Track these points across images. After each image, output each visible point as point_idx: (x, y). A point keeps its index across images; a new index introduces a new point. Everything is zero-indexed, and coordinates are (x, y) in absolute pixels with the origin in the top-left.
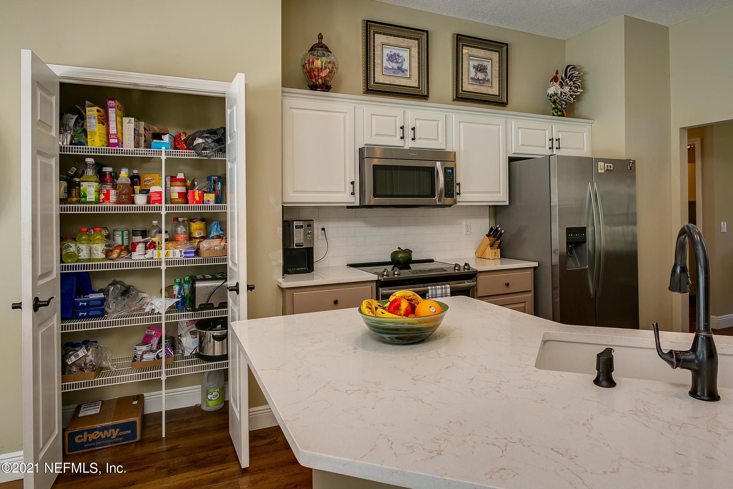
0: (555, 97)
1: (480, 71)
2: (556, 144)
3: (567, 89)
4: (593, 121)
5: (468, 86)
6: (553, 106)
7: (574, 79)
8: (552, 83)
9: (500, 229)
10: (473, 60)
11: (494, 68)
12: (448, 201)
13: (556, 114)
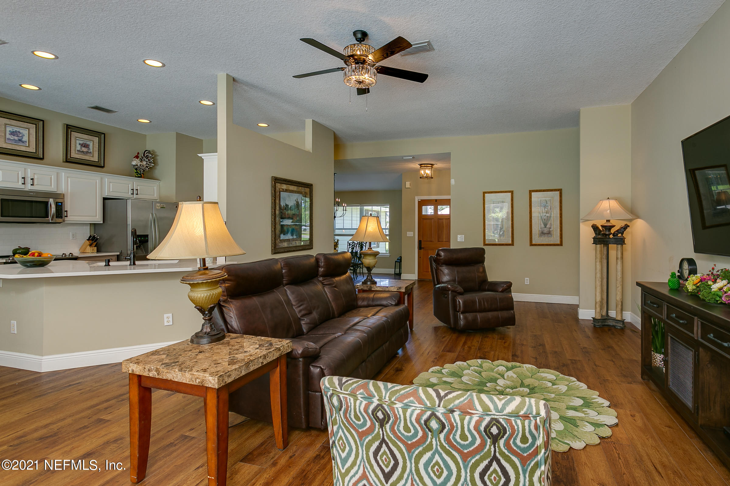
0: (137, 167)
1: (84, 147)
2: (135, 192)
3: (144, 163)
4: (160, 181)
5: (74, 155)
6: (135, 171)
7: (149, 158)
8: (134, 159)
9: (96, 236)
10: (79, 140)
11: (94, 146)
12: (60, 220)
13: (137, 176)
